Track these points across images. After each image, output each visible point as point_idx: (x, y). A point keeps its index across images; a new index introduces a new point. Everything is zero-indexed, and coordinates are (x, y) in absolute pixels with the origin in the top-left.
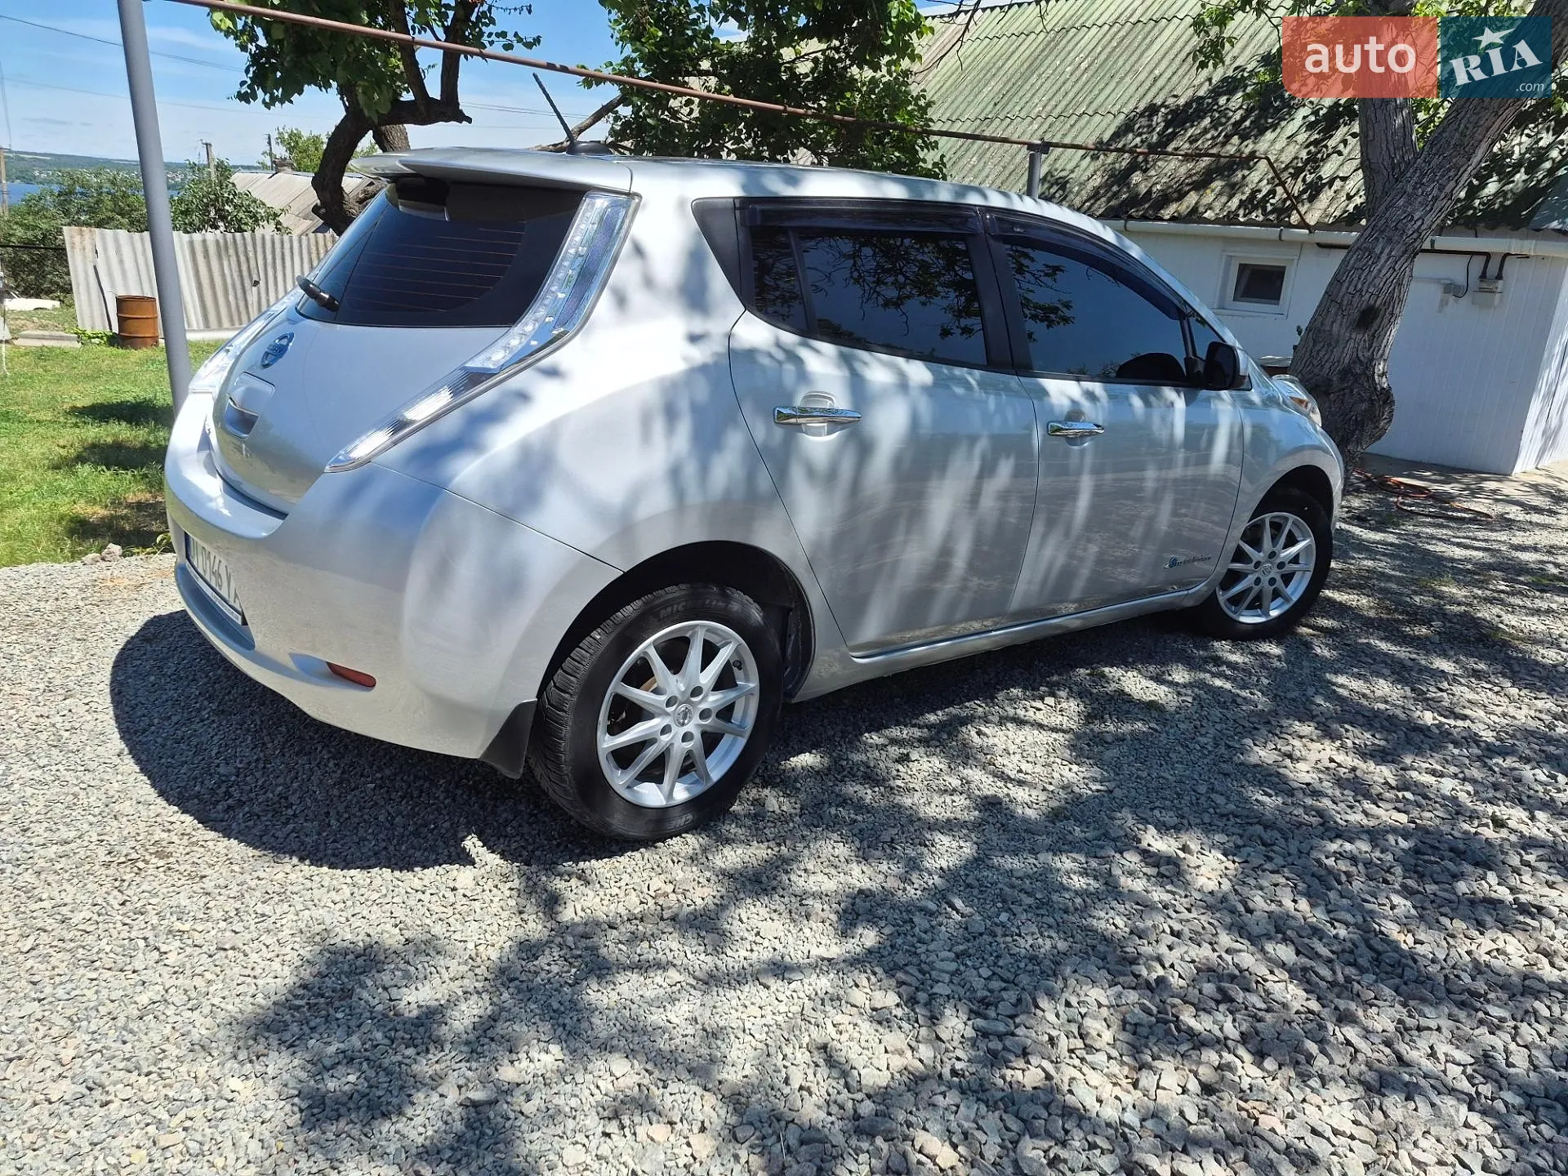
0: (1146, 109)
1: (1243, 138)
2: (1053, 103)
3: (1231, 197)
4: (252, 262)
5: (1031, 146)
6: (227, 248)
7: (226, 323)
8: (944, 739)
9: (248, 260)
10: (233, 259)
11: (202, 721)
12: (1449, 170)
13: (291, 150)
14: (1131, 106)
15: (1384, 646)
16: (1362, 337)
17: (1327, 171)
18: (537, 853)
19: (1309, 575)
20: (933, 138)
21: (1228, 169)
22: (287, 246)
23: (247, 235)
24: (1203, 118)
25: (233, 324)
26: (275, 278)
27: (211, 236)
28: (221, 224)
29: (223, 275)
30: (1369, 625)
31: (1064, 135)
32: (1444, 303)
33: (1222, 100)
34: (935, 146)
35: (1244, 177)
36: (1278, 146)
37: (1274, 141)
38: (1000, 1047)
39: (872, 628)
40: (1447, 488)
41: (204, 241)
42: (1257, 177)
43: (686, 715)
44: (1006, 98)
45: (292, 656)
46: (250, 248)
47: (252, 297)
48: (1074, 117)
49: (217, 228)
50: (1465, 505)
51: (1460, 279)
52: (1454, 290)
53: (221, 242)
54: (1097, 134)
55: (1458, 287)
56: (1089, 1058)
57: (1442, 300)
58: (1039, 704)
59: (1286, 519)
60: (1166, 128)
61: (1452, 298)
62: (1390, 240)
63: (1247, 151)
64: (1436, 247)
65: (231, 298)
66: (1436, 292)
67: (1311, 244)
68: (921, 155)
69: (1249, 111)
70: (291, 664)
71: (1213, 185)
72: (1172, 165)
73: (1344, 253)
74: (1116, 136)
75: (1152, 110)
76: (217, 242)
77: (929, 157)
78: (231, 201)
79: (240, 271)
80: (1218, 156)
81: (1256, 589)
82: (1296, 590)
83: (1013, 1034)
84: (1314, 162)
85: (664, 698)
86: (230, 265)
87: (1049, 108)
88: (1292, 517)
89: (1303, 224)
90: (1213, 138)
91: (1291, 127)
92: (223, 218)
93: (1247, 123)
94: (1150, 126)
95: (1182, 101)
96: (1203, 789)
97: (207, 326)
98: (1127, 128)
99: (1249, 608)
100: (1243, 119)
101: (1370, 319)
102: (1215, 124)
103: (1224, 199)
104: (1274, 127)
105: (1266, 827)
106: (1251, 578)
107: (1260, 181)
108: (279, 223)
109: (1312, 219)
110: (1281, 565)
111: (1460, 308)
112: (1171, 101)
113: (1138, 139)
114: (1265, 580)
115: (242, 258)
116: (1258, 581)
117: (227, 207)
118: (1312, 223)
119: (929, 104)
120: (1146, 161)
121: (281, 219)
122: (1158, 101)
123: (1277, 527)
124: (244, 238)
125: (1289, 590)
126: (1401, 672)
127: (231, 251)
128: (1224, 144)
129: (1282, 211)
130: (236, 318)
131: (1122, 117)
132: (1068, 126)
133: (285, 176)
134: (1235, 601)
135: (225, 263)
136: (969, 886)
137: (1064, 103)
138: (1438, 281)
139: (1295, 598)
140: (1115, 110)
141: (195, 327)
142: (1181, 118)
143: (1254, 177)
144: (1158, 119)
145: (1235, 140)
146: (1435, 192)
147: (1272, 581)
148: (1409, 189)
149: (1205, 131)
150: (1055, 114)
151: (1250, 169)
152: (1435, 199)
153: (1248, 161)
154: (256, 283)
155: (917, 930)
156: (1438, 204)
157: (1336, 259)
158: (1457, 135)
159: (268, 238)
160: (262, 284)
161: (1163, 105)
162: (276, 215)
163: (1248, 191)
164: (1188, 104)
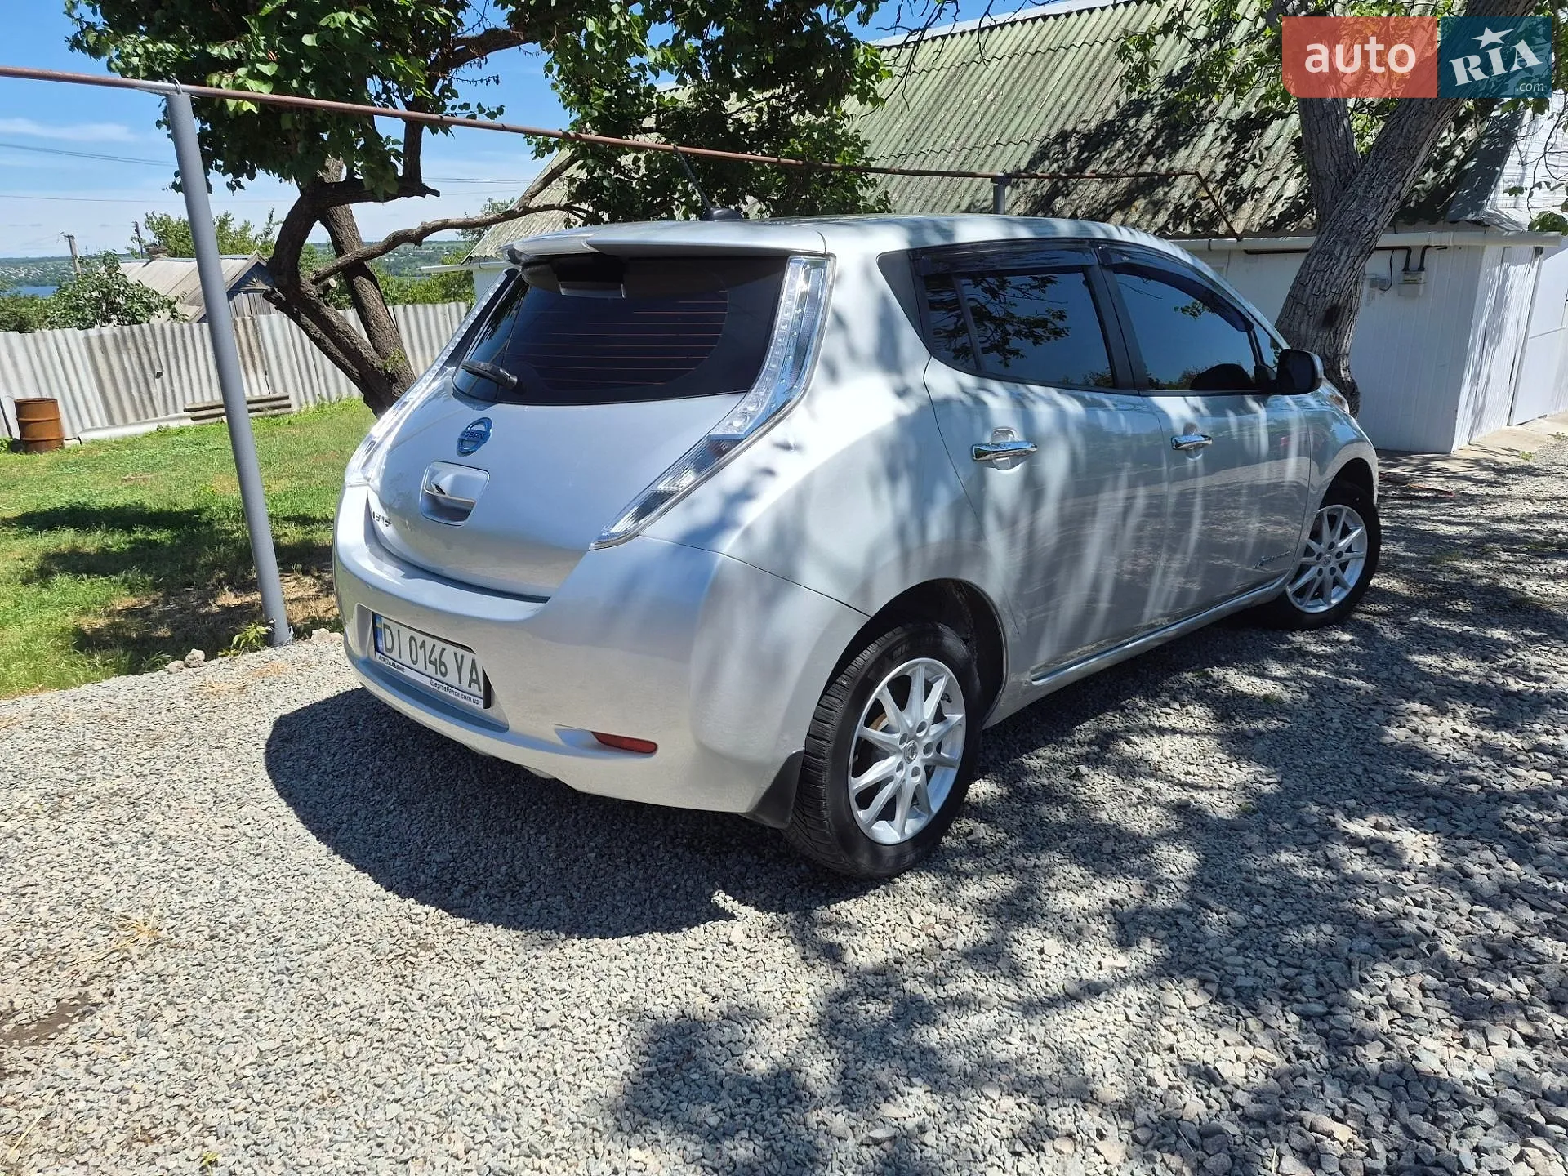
0: (1058, 136)
1: (1158, 157)
2: (965, 135)
3: (1155, 215)
4: (153, 354)
5: (994, 179)
6: (125, 341)
7: (131, 418)
8: (1101, 753)
9: (148, 351)
10: (133, 352)
11: (390, 812)
12: (1396, 172)
13: (159, 235)
14: (1043, 133)
15: (1434, 623)
16: (1326, 335)
17: (1245, 180)
18: (787, 901)
19: (1362, 562)
20: (871, 176)
21: (1148, 186)
22: (187, 334)
23: (145, 326)
24: (1116, 140)
25: (138, 418)
26: (179, 368)
27: (108, 330)
28: (113, 317)
29: (124, 369)
30: (1414, 604)
31: (982, 166)
32: (1371, 297)
33: (1132, 122)
34: (874, 183)
35: (1166, 194)
36: (1194, 161)
37: (1188, 157)
38: (1327, 1027)
39: (1044, 654)
40: (1397, 471)
41: (101, 336)
42: (1179, 192)
43: (913, 750)
44: (917, 134)
45: (557, 731)
46: (149, 339)
47: (156, 386)
48: (989, 148)
49: (110, 321)
50: (1421, 485)
51: (1384, 273)
52: (1380, 284)
53: (119, 335)
54: (1014, 162)
55: (1383, 281)
56: (1411, 1025)
57: (1369, 295)
58: (1168, 710)
59: (1341, 510)
60: (1081, 152)
61: (1378, 292)
62: (1347, 242)
63: (1163, 169)
65: (134, 392)
67: (1239, 251)
68: (861, 193)
69: (1159, 132)
70: (556, 739)
71: (1137, 203)
72: (1093, 187)
73: (1303, 256)
74: (1033, 164)
75: (1064, 136)
76: (115, 336)
77: (870, 195)
78: (119, 293)
79: (141, 363)
80: (1137, 175)
81: (1320, 579)
82: (1352, 577)
83: (1333, 1014)
84: (1232, 173)
85: (897, 736)
86: (130, 359)
87: (962, 140)
88: (1346, 508)
89: (1231, 233)
90: (1129, 159)
91: (1204, 143)
92: (115, 311)
93: (1160, 142)
94: (1064, 152)
95: (1092, 126)
96: (1359, 770)
97: (112, 422)
98: (1041, 156)
99: (1314, 598)
100: (1155, 139)
101: (1334, 318)
102: (1128, 146)
103: (1149, 217)
104: (1185, 144)
105: (1435, 798)
106: (1314, 570)
107: (1182, 196)
108: (174, 311)
109: (1238, 227)
110: (1339, 555)
112: (1081, 126)
113: (1055, 166)
114: (1326, 570)
115: (142, 351)
116: (1320, 572)
117: (118, 300)
118: (1238, 232)
119: (865, 143)
120: (1066, 185)
121: (177, 306)
122: (1069, 127)
123: (1333, 520)
124: (142, 330)
125: (1346, 576)
126: (1465, 645)
127: (130, 344)
128: (1140, 164)
129: (1210, 223)
130: (141, 412)
131: (1036, 144)
132: (983, 156)
133: (162, 264)
134: (1300, 593)
135: (125, 357)
136: (1207, 885)
137: (977, 134)
139: (1352, 584)
140: (1028, 138)
141: (99, 425)
142: (1096, 141)
143: (1175, 193)
144: (1072, 143)
145: (1151, 159)
146: (1385, 194)
147: (1332, 570)
148: (1360, 192)
149: (1120, 153)
150: (969, 145)
151: (1169, 185)
152: (1386, 200)
153: (1167, 179)
154: (159, 375)
155: (1186, 931)
156: (1389, 205)
157: (1295, 263)
158: (1401, 140)
159: (167, 327)
160: (165, 374)
161: (1074, 130)
162: (171, 303)
163: (1171, 207)
164: (1099, 128)
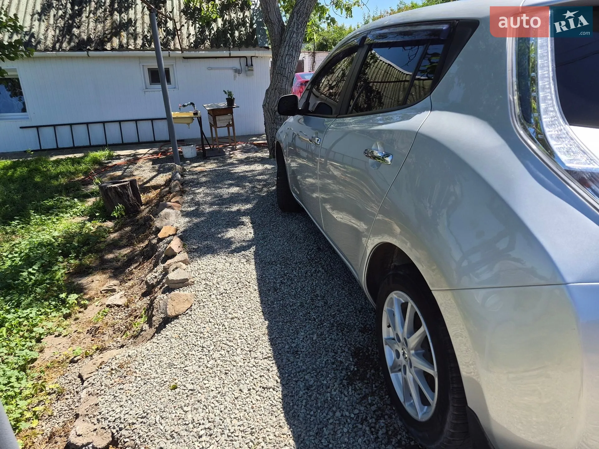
3: (135, 40)
17: (170, 26)
32: (235, 77)
35: (134, 30)
42: (141, 29)
51: (238, 67)
52: (238, 71)
57: (234, 76)
61: (237, 74)
64: (231, 56)
66: (231, 73)
67: (180, 58)
89: (177, 49)
103: (133, 41)
107: (143, 31)
111: (241, 78)
129: (165, 45)
138: (232, 68)
143: (139, 30)
151: (134, 26)
163: (141, 36)
